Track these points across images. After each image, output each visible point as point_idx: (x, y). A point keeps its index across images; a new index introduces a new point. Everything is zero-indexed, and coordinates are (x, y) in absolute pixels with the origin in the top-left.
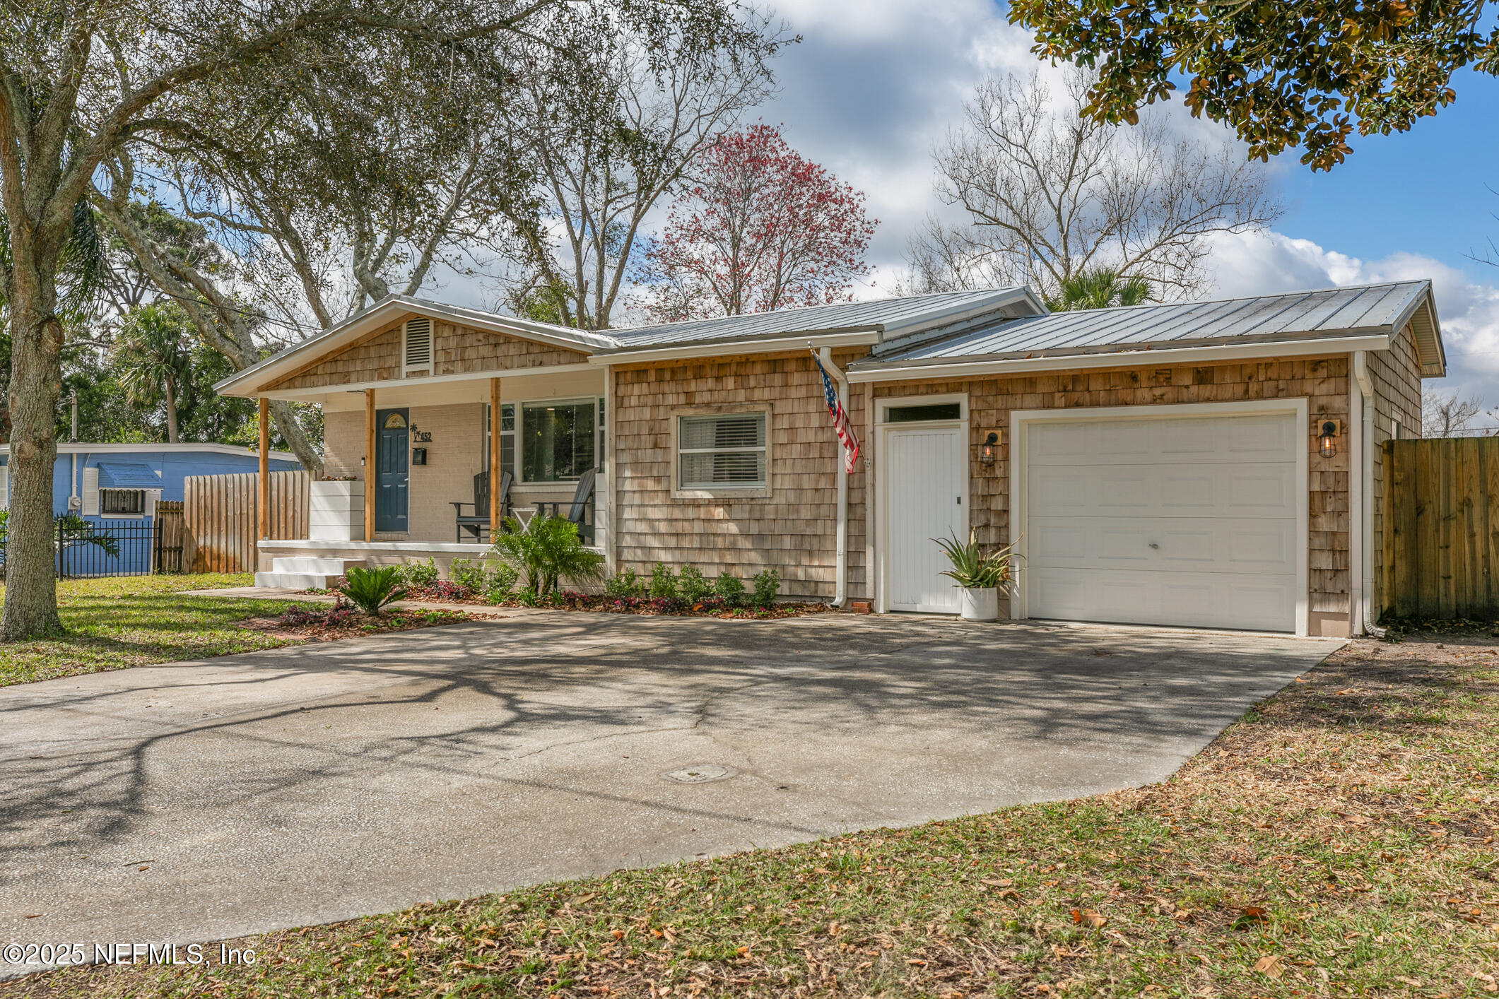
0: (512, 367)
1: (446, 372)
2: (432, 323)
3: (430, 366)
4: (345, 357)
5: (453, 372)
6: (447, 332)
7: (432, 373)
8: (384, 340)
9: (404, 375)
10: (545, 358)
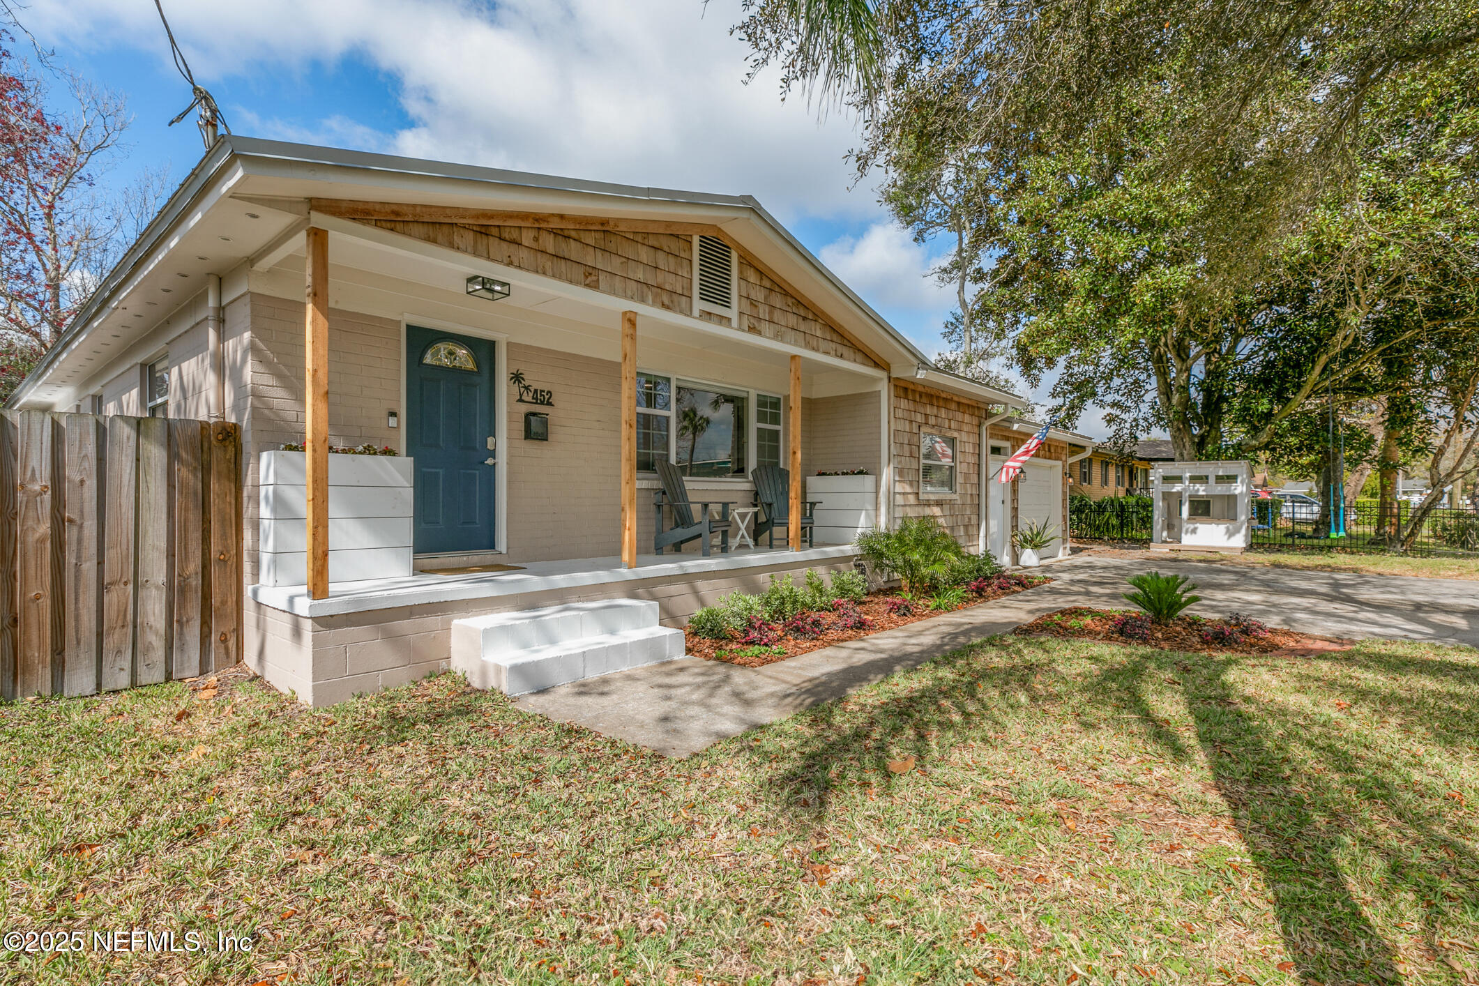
0: (817, 350)
1: (752, 329)
2: (734, 256)
3: (733, 313)
4: (590, 239)
5: (759, 333)
6: (752, 277)
7: (735, 323)
8: (665, 243)
9: (696, 313)
10: (846, 351)
